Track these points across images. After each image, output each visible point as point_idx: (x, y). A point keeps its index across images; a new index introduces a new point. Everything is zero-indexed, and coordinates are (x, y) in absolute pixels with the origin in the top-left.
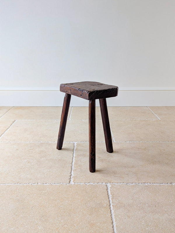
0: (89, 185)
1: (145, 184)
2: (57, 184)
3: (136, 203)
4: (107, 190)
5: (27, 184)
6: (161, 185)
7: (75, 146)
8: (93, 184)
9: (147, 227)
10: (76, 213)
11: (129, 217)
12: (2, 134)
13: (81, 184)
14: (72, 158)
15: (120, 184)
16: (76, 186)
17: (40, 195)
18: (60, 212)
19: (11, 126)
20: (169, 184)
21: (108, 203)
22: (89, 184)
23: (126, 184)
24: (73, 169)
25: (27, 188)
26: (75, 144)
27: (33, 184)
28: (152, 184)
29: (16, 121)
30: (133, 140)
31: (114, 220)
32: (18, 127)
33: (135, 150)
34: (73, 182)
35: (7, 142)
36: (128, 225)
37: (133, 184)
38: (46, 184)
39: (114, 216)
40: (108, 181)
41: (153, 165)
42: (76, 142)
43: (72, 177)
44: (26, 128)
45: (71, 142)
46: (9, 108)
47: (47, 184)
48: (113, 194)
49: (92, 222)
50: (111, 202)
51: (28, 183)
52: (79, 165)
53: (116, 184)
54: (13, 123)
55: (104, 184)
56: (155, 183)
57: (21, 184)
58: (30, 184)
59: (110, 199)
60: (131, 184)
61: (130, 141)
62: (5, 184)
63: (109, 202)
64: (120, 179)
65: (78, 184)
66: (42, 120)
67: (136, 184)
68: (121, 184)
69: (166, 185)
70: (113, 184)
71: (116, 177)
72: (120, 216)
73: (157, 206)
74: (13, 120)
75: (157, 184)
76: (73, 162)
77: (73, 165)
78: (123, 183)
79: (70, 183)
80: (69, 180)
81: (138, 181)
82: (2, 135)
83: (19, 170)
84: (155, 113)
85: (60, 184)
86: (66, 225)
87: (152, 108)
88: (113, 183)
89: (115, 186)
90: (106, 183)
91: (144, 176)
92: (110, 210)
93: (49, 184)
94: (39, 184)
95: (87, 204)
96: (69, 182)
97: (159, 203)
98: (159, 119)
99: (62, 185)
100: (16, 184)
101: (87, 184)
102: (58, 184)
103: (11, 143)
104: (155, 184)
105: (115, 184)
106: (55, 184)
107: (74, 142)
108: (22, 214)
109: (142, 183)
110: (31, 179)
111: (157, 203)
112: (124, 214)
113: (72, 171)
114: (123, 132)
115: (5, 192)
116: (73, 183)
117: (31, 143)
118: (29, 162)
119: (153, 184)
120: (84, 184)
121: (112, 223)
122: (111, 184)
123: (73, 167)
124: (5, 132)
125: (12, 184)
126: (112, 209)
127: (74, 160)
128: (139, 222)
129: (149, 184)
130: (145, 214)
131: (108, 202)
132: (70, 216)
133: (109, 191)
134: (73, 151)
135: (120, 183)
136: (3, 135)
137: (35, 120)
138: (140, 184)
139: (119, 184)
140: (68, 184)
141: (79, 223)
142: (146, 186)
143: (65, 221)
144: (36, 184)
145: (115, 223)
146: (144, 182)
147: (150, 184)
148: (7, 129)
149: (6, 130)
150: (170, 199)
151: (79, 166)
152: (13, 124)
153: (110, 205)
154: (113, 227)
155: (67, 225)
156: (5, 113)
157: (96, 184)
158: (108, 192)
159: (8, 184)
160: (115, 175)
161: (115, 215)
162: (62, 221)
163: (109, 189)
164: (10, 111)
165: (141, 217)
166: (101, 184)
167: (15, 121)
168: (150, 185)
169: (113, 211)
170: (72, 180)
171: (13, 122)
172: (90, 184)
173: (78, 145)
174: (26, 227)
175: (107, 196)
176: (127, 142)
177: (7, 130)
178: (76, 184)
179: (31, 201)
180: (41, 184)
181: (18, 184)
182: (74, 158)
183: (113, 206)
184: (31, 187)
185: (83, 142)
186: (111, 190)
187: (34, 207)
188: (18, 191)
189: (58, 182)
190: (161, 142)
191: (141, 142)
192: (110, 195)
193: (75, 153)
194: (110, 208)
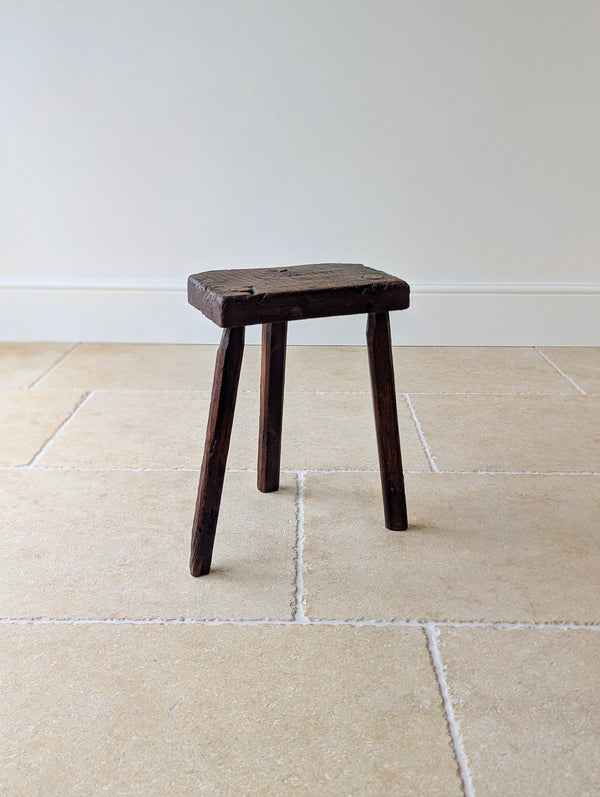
0: (362, 629)
1: (557, 626)
2: (251, 623)
3: (534, 698)
4: (427, 646)
5: (147, 622)
7: (302, 484)
8: (378, 625)
9: (587, 791)
10: (327, 731)
11: (515, 749)
12: (49, 440)
13: (335, 623)
14: (294, 529)
15: (472, 625)
16: (319, 631)
17: (196, 661)
18: (270, 726)
19: (77, 410)
21: (436, 694)
22: (361, 624)
23: (492, 625)
24: (300, 569)
25: (149, 635)
26: (302, 478)
27: (166, 623)
28: (583, 626)
29: (91, 395)
30: (500, 467)
31: (464, 760)
32: (99, 414)
33: (512, 502)
34: (306, 615)
35: (66, 468)
36: (514, 780)
37: (517, 626)
38: (212, 624)
39: (463, 747)
40: (427, 614)
41: (581, 557)
42: (305, 472)
43: (300, 598)
44: (128, 420)
45: (287, 471)
46: (65, 350)
47: (216, 623)
48: (448, 661)
49: (385, 766)
50: (446, 693)
51: (150, 620)
52: (321, 554)
53: (457, 625)
54: (81, 402)
55: (414, 623)
56: (592, 624)
57: (126, 621)
58: (157, 621)
59: (443, 681)
60: (510, 628)
61: (489, 469)
62: (70, 622)
63: (440, 691)
64: (470, 606)
65: (322, 622)
66: (180, 392)
67: (527, 625)
68: (476, 624)
70: (444, 624)
71: (454, 598)
72: (483, 746)
74: (82, 391)
76: (300, 544)
77: (301, 554)
78: (482, 621)
79: (294, 619)
80: (291, 611)
82: (46, 442)
83: (116, 572)
84: (564, 371)
85: (260, 622)
86: (296, 778)
87: (554, 351)
88: (445, 621)
89: (455, 634)
90: (420, 622)
91: (553, 597)
92: (446, 723)
93: (222, 623)
94: (188, 621)
95: (361, 699)
96: (291, 617)
98: (581, 391)
99: (267, 625)
100: (109, 621)
101: (353, 623)
102: (255, 623)
103: (79, 471)
104: (594, 628)
105: (452, 624)
106: (245, 623)
107: (297, 472)
108: (137, 735)
109: (547, 623)
110: (156, 604)
112: (499, 736)
113: (300, 576)
114: (462, 436)
115: (71, 650)
116: (306, 621)
117: (148, 473)
118: (146, 542)
119: (588, 627)
120: (342, 622)
121: (459, 771)
122: (440, 624)
123: (301, 561)
124: (57, 434)
125: (93, 621)
126: (452, 717)
127: (300, 536)
128: (553, 771)
129: (573, 627)
130: (573, 737)
131: (437, 692)
132: (308, 743)
133: (435, 649)
134: (297, 504)
135: (471, 622)
136: (51, 442)
137: (155, 392)
138: (542, 626)
139: (468, 624)
140: (289, 624)
141: (342, 771)
142: (564, 634)
143: (291, 761)
144: (178, 622)
145: (467, 772)
146: (554, 618)
147: (577, 628)
148: (63, 424)
149: (60, 427)
151: (323, 558)
152: (82, 405)
153: (443, 703)
154: (463, 786)
155: (300, 777)
156: (52, 367)
157: (384, 624)
158: (430, 653)
159: (80, 622)
160: (449, 592)
161: (465, 742)
162: (279, 762)
163: (435, 642)
164: (68, 357)
165: (560, 750)
166: (403, 623)
167: (87, 394)
168: (578, 632)
169: (456, 727)
170: (302, 608)
171: (83, 398)
172: (366, 623)
173: (310, 480)
174: (155, 781)
175: (430, 668)
176: (479, 472)
177: (63, 427)
178: (317, 623)
179: (166, 683)
180: (193, 622)
181: (114, 621)
182: (301, 527)
183: (453, 705)
184: (161, 633)
185: (327, 472)
186: (441, 648)
187: (177, 707)
188: (115, 646)
189: (254, 617)
190: (596, 474)
191: (529, 473)
192: (441, 667)
193: (302, 511)
194: (446, 713)
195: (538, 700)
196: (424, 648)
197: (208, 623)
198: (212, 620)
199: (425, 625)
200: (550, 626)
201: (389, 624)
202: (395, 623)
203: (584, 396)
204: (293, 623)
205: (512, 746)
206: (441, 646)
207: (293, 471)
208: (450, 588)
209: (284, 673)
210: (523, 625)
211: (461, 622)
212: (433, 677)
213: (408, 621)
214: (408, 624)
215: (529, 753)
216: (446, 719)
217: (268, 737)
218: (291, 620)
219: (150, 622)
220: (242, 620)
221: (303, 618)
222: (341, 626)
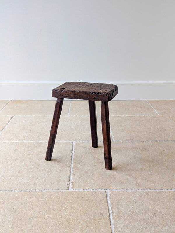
0: (88, 192)
1: (144, 190)
3: (136, 213)
4: (106, 197)
5: (25, 191)
6: (161, 191)
7: (74, 146)
8: (93, 191)
10: (75, 225)
13: (80, 190)
14: (71, 160)
15: (120, 190)
16: (75, 193)
17: (38, 203)
18: (58, 224)
19: (9, 122)
20: (169, 190)
21: (108, 213)
22: (88, 190)
23: (126, 190)
24: (71, 173)
25: (25, 195)
26: (74, 144)
27: (31, 191)
29: (14, 117)
30: (132, 139)
32: (16, 124)
33: (135, 151)
34: (72, 188)
35: (5, 142)
37: (133, 190)
40: (107, 187)
41: (153, 168)
42: (75, 142)
43: (70, 182)
44: (24, 125)
45: (70, 142)
46: (7, 103)
47: (45, 191)
48: (112, 202)
50: (110, 212)
52: (78, 168)
53: (115, 190)
55: (103, 190)
56: (155, 189)
57: (19, 191)
58: (28, 191)
59: (110, 208)
60: (131, 191)
61: (129, 140)
62: (3, 191)
64: (120, 184)
65: (76, 190)
66: (40, 116)
67: (136, 190)
68: (121, 190)
69: (166, 192)
70: (112, 190)
71: (115, 182)
72: (119, 228)
73: (157, 216)
74: (11, 116)
75: (157, 190)
76: (72, 165)
77: (72, 168)
78: (123, 189)
79: (68, 189)
80: (68, 187)
81: (138, 187)
83: (17, 175)
84: (154, 108)
85: (59, 191)
87: (151, 101)
88: (112, 189)
89: (115, 193)
91: (144, 181)
93: (47, 191)
94: (37, 190)
95: (86, 214)
96: (67, 189)
97: (159, 213)
98: (159, 115)
99: (60, 191)
100: (14, 191)
101: (85, 190)
102: (57, 191)
103: (8, 142)
104: (155, 191)
105: (114, 190)
106: (53, 191)
107: (73, 142)
108: (19, 227)
109: (141, 189)
110: (28, 185)
111: (158, 213)
112: (124, 225)
113: (71, 175)
114: (122, 129)
115: (2, 200)
117: (29, 143)
118: (27, 165)
119: (153, 190)
120: (82, 190)
122: (111, 190)
123: (72, 171)
124: (3, 130)
125: (9, 191)
126: (111, 220)
127: (72, 162)
129: (149, 190)
130: (146, 225)
131: (108, 212)
132: (69, 229)
133: (108, 198)
134: (72, 152)
137: (33, 116)
138: (140, 190)
139: (119, 190)
140: (66, 191)
142: (146, 193)
144: (34, 191)
146: (144, 188)
147: (150, 190)
150: (171, 208)
151: (78, 170)
152: (11, 121)
153: (109, 215)
156: (3, 108)
157: (95, 190)
158: (107, 199)
159: (5, 191)
161: (114, 228)
163: (109, 196)
164: (8, 105)
165: (142, 229)
166: (100, 190)
167: (13, 117)
168: (150, 192)
169: (112, 223)
170: (71, 186)
171: (11, 118)
172: (89, 190)
173: (77, 144)
175: (107, 204)
176: (126, 141)
178: (75, 190)
179: (29, 211)
180: (39, 191)
181: (15, 191)
182: (73, 160)
183: (112, 216)
184: (29, 194)
185: (82, 142)
186: (110, 198)
187: (32, 218)
188: (15, 199)
189: (57, 189)
190: (160, 141)
191: (140, 141)
192: (110, 204)
193: (73, 155)
194: (110, 218)
195: (137, 214)
196: (105, 198)
197: (43, 191)
198: (44, 190)
199: (106, 191)
200: (142, 190)
201: (96, 190)
202: (98, 190)
203: (159, 116)
204: (68, 190)
205: (128, 228)
206: (110, 197)
207: (72, 142)
208: (114, 179)
209: (64, 207)
210: (135, 190)
211: (117, 189)
212: (107, 207)
213: (101, 189)
214: (101, 190)
215: (133, 231)
216: (110, 220)
217: (58, 227)
218: (67, 190)
219: (26, 191)
220: (53, 190)
221: (71, 189)
222: (82, 191)
